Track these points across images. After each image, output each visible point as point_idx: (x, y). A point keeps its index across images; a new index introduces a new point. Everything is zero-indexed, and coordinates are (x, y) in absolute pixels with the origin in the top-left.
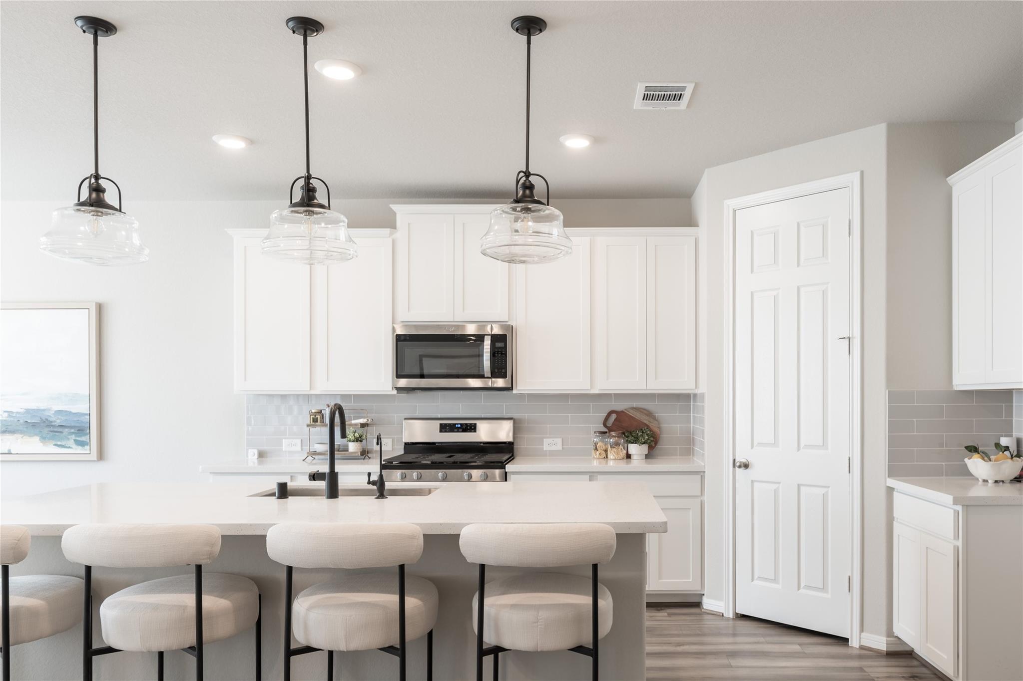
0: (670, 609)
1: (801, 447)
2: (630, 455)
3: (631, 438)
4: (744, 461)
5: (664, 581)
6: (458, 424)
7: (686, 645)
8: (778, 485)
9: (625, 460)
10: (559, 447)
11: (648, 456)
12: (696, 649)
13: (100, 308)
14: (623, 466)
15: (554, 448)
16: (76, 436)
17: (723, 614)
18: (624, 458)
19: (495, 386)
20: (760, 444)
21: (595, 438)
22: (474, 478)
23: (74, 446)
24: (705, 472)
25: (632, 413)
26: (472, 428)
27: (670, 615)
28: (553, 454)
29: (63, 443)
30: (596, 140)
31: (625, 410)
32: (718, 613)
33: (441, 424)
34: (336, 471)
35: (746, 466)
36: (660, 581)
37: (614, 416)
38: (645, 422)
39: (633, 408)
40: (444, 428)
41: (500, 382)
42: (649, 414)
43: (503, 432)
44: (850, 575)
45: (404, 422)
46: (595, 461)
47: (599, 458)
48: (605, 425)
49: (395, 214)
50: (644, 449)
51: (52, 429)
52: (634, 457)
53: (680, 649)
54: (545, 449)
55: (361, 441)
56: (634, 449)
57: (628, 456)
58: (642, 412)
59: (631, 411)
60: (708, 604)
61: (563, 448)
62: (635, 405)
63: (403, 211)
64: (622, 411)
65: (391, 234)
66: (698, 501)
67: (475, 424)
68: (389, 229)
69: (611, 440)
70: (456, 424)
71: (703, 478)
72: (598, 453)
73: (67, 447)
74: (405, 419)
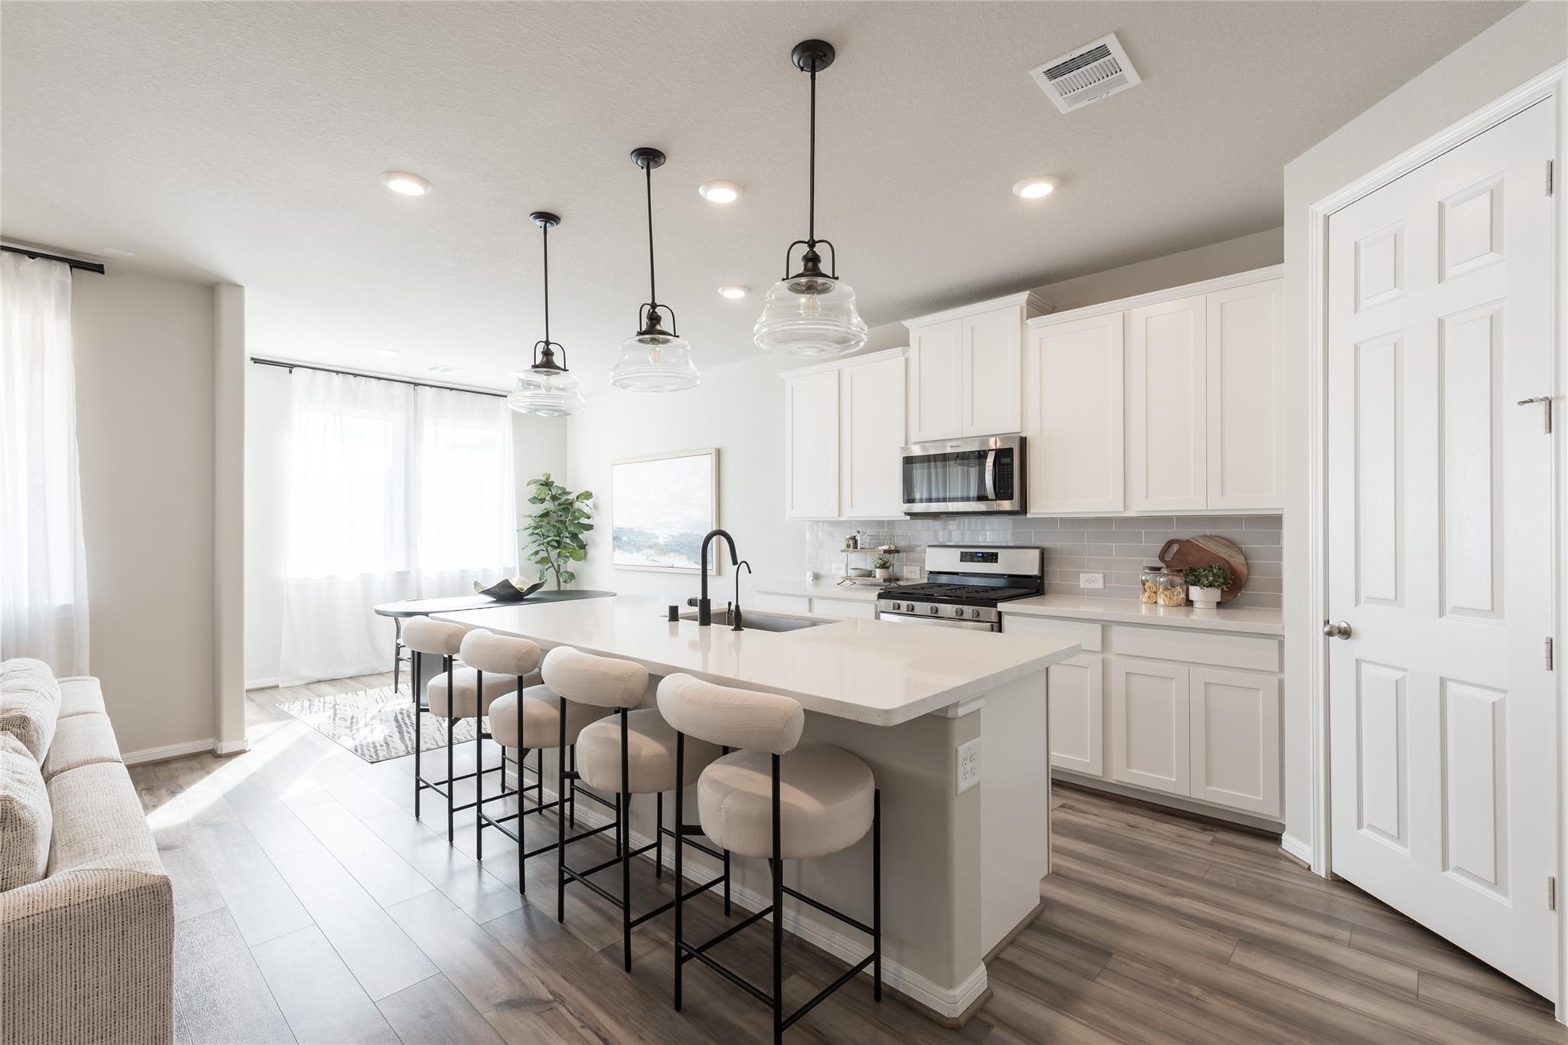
0: (1223, 833)
1: (1447, 612)
2: (1192, 602)
3: (1191, 578)
4: (1344, 625)
5: (1213, 788)
6: (979, 553)
7: (1188, 897)
8: (1405, 673)
9: (1183, 608)
10: (1099, 585)
11: (1219, 605)
12: (1196, 909)
13: (719, 452)
14: (1179, 617)
15: (1094, 586)
17: (1309, 867)
18: (1180, 605)
19: (1001, 509)
20: (1370, 599)
21: (1143, 575)
22: (965, 616)
24: (1284, 636)
25: (1203, 543)
26: (992, 558)
27: (1214, 842)
28: (1092, 593)
30: (1063, 180)
31: (1193, 539)
32: (1301, 863)
33: (962, 553)
34: (708, 598)
35: (1346, 633)
36: (1208, 787)
37: (1175, 547)
38: (1223, 555)
39: (1205, 536)
40: (964, 557)
41: (1006, 505)
42: (1232, 544)
43: (1027, 564)
44: (1554, 874)
45: (928, 549)
46: (1144, 606)
47: (1148, 603)
48: (1162, 557)
49: (908, 331)
50: (1215, 594)
52: (1197, 605)
53: (1169, 900)
54: (1081, 586)
55: (888, 568)
56: (1195, 592)
57: (1189, 603)
58: (1219, 542)
59: (1202, 541)
60: (1290, 843)
61: (1105, 587)
62: (1208, 531)
63: (915, 326)
64: (1188, 541)
65: (904, 353)
66: (1275, 679)
67: (997, 554)
68: (900, 348)
69: (1162, 579)
70: (977, 553)
71: (1281, 644)
72: (1147, 594)
74: (929, 546)
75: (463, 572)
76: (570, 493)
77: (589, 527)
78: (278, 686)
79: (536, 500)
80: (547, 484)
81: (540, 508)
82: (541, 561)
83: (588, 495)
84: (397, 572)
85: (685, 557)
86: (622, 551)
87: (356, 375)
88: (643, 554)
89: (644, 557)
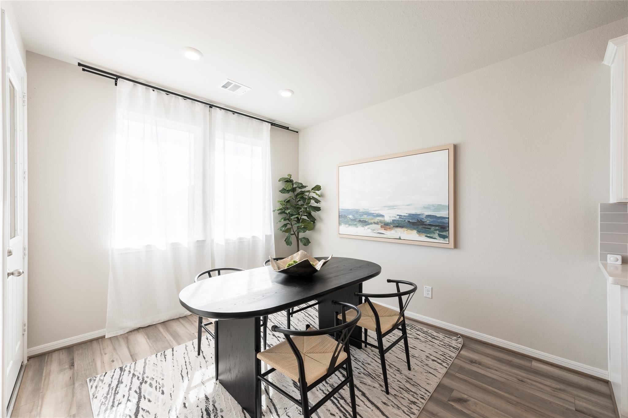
13: (455, 148)
16: (439, 232)
23: (438, 238)
29: (431, 236)
51: (424, 226)
73: (433, 238)
75: (240, 239)
76: (305, 187)
77: (318, 209)
78: (104, 337)
79: (283, 191)
80: (289, 181)
81: (287, 196)
82: (287, 231)
83: (318, 188)
84: (197, 241)
85: (415, 232)
86: (347, 226)
87: (168, 92)
88: (369, 228)
89: (369, 230)
